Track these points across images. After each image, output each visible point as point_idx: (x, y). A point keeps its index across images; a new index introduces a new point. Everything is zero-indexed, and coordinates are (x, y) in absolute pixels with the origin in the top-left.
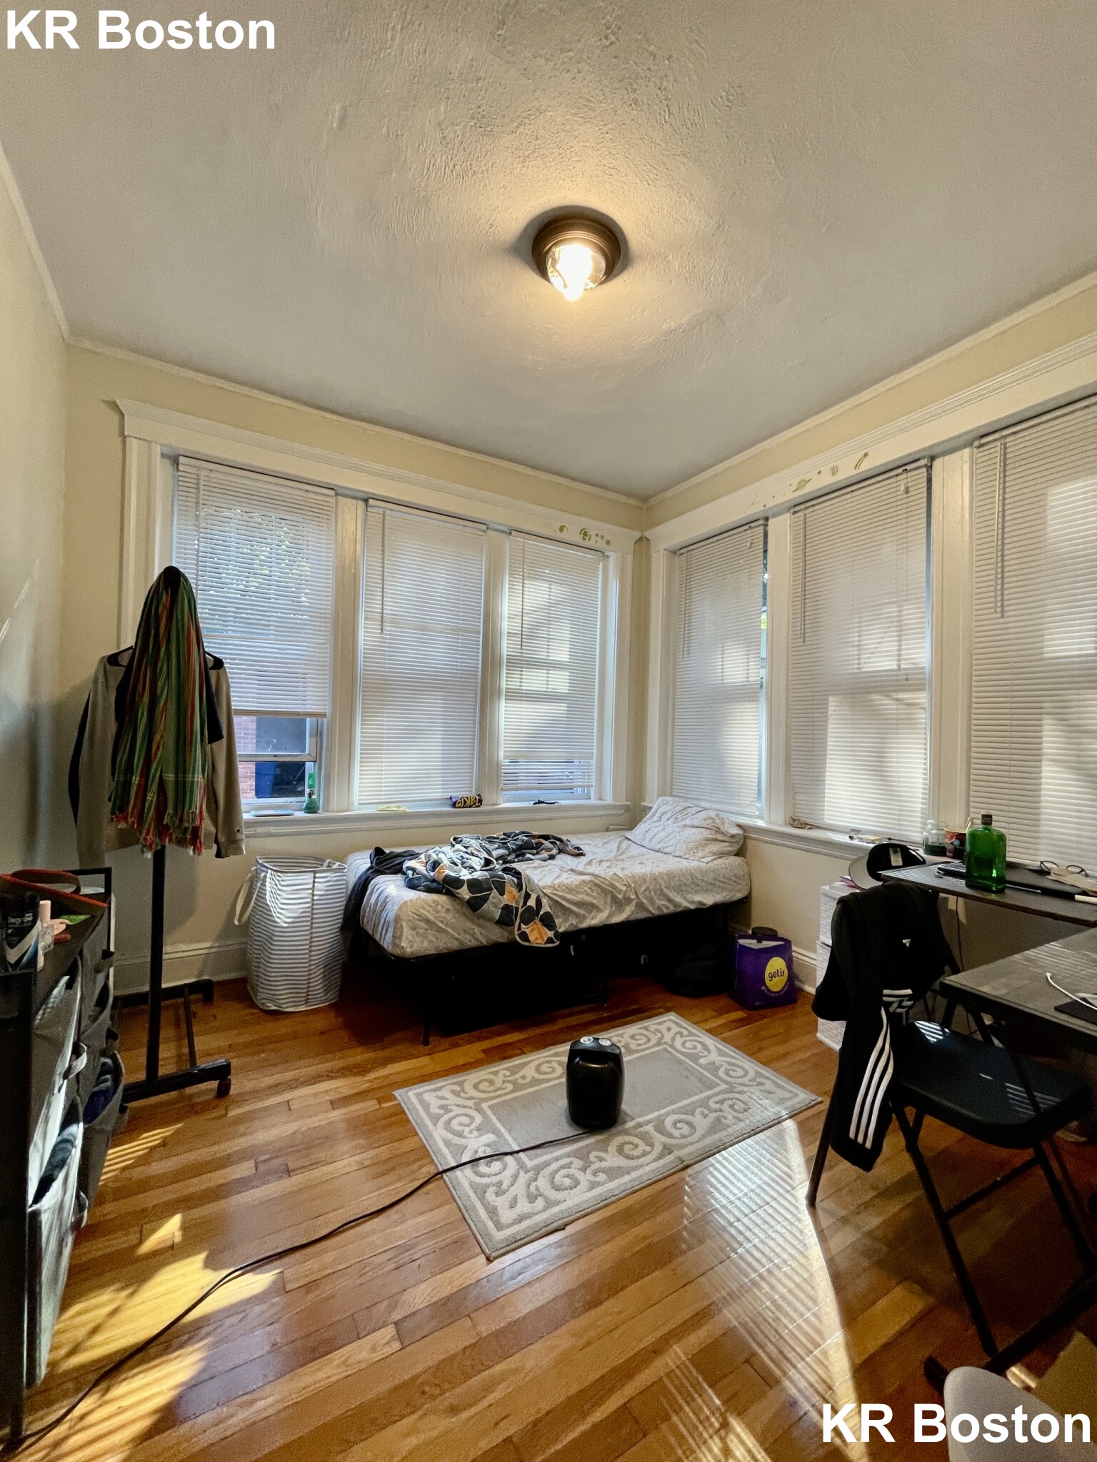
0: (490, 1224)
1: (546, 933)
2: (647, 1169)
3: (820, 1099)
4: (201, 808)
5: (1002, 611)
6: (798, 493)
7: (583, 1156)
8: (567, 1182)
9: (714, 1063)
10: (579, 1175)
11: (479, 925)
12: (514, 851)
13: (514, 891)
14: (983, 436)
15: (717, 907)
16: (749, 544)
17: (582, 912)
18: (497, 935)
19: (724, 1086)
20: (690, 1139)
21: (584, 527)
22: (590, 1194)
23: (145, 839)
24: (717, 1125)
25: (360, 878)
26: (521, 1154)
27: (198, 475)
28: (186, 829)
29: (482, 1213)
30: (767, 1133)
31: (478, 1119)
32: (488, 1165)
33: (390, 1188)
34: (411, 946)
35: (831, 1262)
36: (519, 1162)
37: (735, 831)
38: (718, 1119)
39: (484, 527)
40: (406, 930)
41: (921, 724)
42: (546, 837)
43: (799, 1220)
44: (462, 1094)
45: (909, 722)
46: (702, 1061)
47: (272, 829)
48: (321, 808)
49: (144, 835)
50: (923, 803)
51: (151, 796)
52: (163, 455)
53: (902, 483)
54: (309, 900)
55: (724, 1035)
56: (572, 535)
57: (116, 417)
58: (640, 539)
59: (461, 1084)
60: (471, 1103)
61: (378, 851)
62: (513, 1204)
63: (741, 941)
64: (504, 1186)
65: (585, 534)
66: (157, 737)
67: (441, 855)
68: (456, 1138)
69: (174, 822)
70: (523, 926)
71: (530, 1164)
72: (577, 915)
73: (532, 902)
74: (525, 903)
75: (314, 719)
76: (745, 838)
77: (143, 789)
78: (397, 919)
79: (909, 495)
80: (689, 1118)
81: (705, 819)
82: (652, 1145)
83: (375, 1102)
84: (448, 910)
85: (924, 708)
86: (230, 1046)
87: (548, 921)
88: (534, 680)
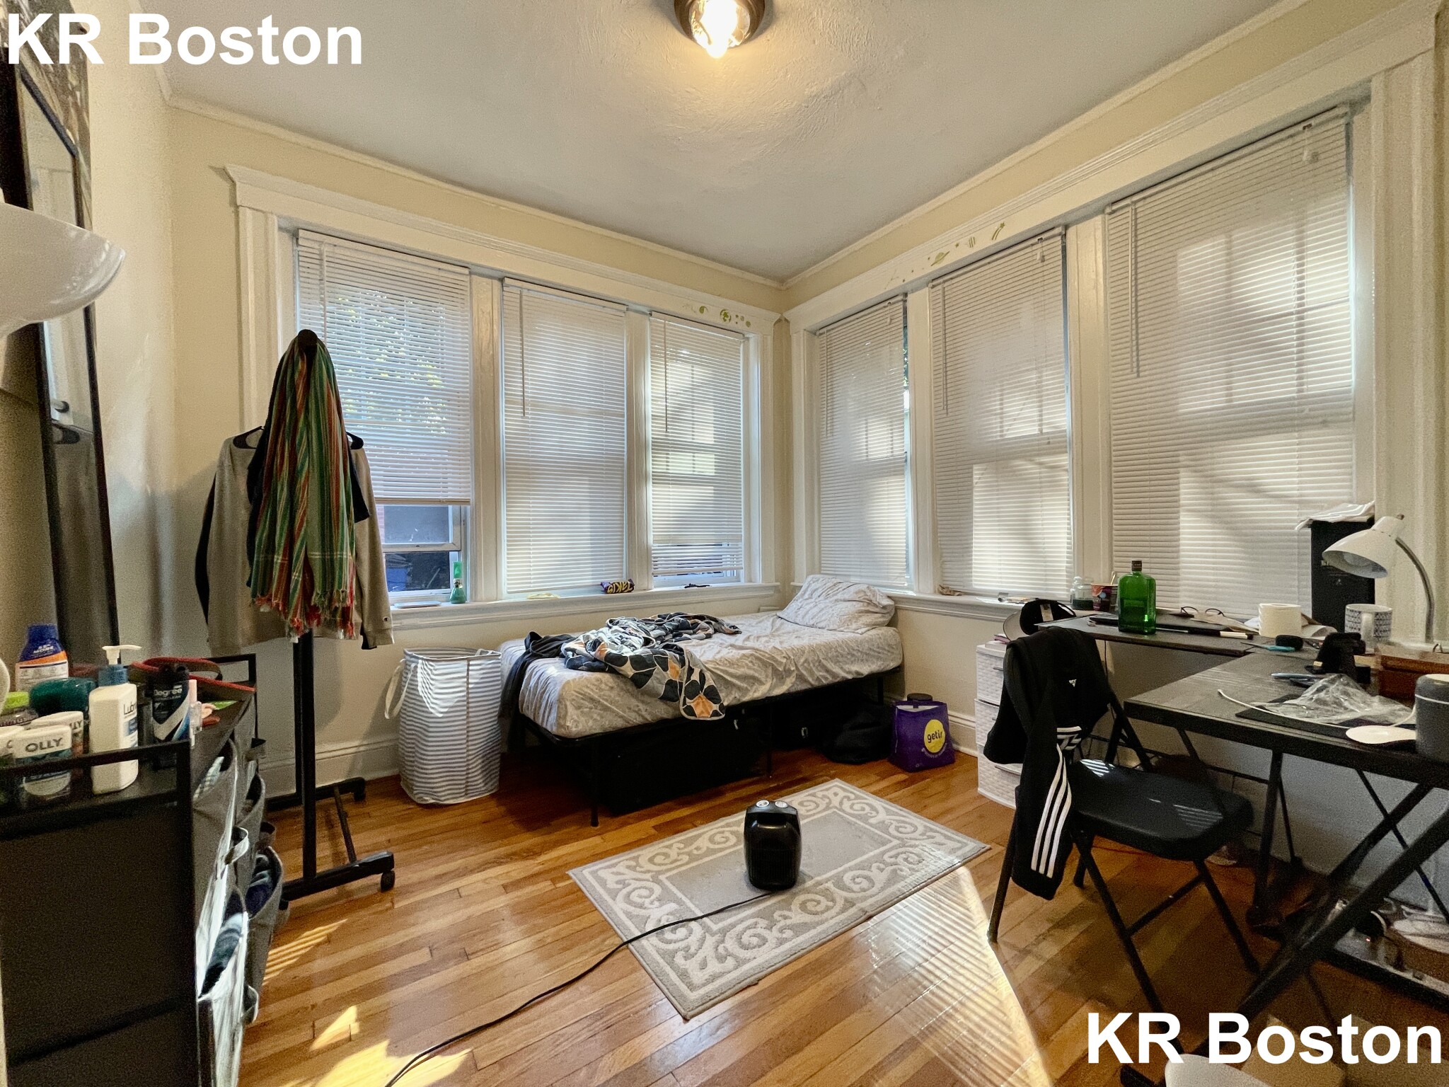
0: (683, 987)
1: (711, 707)
2: (832, 922)
3: (988, 846)
4: (351, 588)
5: (1138, 372)
6: (937, 266)
7: (767, 915)
8: (755, 941)
9: (883, 822)
10: (765, 933)
11: (643, 702)
12: (671, 631)
13: (678, 666)
14: (1114, 203)
15: (872, 676)
16: (888, 320)
17: (744, 685)
18: (662, 711)
19: (896, 842)
20: (869, 893)
21: (724, 307)
22: (778, 951)
23: (292, 621)
24: (895, 877)
25: (516, 663)
26: (705, 919)
27: (320, 250)
28: (336, 609)
29: (673, 977)
30: (944, 880)
31: (658, 890)
32: (673, 931)
33: (575, 961)
34: (577, 726)
35: (1018, 990)
36: (704, 926)
37: (886, 602)
38: (894, 871)
39: (624, 308)
40: (571, 710)
41: (1063, 485)
42: (702, 618)
43: (984, 956)
44: (638, 869)
45: (1054, 485)
46: (872, 821)
47: (418, 621)
48: (468, 597)
49: (290, 617)
50: (1068, 562)
51: (297, 576)
52: (280, 229)
53: (1039, 252)
54: (464, 689)
55: (889, 797)
56: (713, 316)
57: (226, 186)
58: (779, 321)
59: (636, 859)
60: (648, 876)
61: (534, 636)
62: (703, 965)
63: (900, 707)
64: (692, 950)
65: (726, 315)
66: (300, 513)
67: (600, 635)
68: (638, 910)
69: (323, 603)
70: (688, 700)
71: (715, 927)
72: (739, 688)
73: (695, 677)
74: (689, 678)
75: (457, 507)
76: (896, 609)
77: (288, 568)
78: (561, 700)
79: (1046, 263)
80: (866, 873)
81: (856, 593)
82: (833, 900)
83: (549, 882)
84: (612, 688)
85: (1067, 470)
86: (389, 841)
87: (712, 695)
88: (680, 464)
